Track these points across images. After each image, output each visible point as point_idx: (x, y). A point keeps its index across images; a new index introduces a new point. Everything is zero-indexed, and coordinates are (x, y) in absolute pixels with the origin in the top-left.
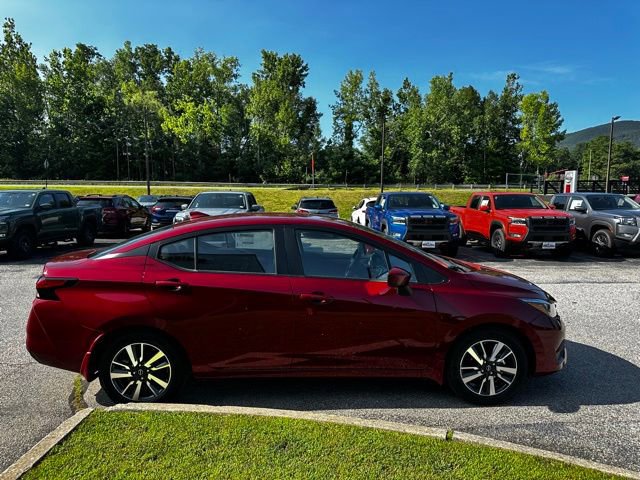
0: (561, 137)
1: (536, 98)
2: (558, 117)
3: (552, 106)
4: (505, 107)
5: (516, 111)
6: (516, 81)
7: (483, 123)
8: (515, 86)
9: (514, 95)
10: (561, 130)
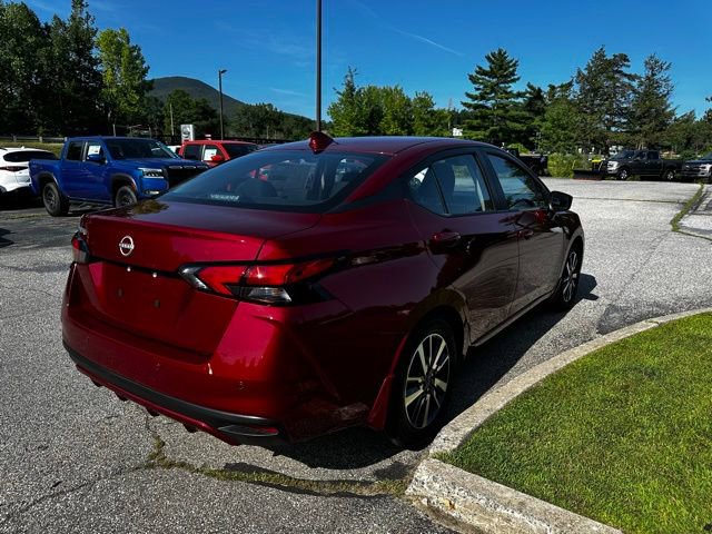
0: (150, 86)
1: (116, 36)
2: (143, 62)
3: (134, 48)
4: (78, 40)
5: (91, 48)
6: (85, 9)
7: (50, 57)
8: (84, 15)
9: (85, 26)
10: (148, 78)
